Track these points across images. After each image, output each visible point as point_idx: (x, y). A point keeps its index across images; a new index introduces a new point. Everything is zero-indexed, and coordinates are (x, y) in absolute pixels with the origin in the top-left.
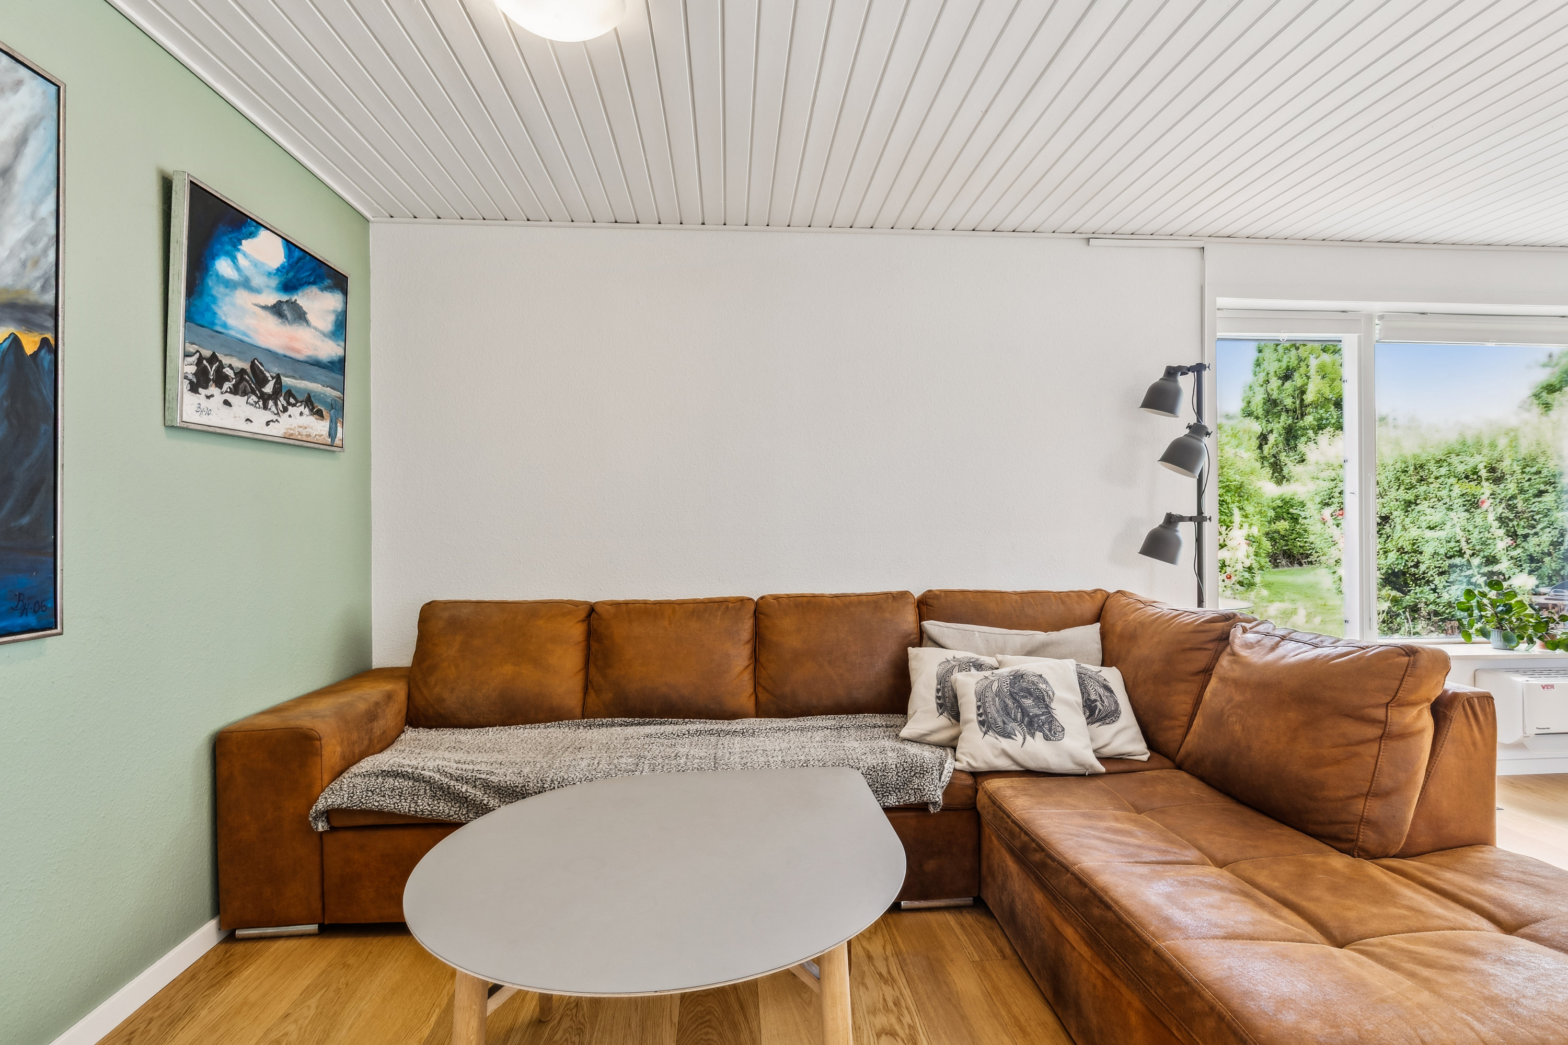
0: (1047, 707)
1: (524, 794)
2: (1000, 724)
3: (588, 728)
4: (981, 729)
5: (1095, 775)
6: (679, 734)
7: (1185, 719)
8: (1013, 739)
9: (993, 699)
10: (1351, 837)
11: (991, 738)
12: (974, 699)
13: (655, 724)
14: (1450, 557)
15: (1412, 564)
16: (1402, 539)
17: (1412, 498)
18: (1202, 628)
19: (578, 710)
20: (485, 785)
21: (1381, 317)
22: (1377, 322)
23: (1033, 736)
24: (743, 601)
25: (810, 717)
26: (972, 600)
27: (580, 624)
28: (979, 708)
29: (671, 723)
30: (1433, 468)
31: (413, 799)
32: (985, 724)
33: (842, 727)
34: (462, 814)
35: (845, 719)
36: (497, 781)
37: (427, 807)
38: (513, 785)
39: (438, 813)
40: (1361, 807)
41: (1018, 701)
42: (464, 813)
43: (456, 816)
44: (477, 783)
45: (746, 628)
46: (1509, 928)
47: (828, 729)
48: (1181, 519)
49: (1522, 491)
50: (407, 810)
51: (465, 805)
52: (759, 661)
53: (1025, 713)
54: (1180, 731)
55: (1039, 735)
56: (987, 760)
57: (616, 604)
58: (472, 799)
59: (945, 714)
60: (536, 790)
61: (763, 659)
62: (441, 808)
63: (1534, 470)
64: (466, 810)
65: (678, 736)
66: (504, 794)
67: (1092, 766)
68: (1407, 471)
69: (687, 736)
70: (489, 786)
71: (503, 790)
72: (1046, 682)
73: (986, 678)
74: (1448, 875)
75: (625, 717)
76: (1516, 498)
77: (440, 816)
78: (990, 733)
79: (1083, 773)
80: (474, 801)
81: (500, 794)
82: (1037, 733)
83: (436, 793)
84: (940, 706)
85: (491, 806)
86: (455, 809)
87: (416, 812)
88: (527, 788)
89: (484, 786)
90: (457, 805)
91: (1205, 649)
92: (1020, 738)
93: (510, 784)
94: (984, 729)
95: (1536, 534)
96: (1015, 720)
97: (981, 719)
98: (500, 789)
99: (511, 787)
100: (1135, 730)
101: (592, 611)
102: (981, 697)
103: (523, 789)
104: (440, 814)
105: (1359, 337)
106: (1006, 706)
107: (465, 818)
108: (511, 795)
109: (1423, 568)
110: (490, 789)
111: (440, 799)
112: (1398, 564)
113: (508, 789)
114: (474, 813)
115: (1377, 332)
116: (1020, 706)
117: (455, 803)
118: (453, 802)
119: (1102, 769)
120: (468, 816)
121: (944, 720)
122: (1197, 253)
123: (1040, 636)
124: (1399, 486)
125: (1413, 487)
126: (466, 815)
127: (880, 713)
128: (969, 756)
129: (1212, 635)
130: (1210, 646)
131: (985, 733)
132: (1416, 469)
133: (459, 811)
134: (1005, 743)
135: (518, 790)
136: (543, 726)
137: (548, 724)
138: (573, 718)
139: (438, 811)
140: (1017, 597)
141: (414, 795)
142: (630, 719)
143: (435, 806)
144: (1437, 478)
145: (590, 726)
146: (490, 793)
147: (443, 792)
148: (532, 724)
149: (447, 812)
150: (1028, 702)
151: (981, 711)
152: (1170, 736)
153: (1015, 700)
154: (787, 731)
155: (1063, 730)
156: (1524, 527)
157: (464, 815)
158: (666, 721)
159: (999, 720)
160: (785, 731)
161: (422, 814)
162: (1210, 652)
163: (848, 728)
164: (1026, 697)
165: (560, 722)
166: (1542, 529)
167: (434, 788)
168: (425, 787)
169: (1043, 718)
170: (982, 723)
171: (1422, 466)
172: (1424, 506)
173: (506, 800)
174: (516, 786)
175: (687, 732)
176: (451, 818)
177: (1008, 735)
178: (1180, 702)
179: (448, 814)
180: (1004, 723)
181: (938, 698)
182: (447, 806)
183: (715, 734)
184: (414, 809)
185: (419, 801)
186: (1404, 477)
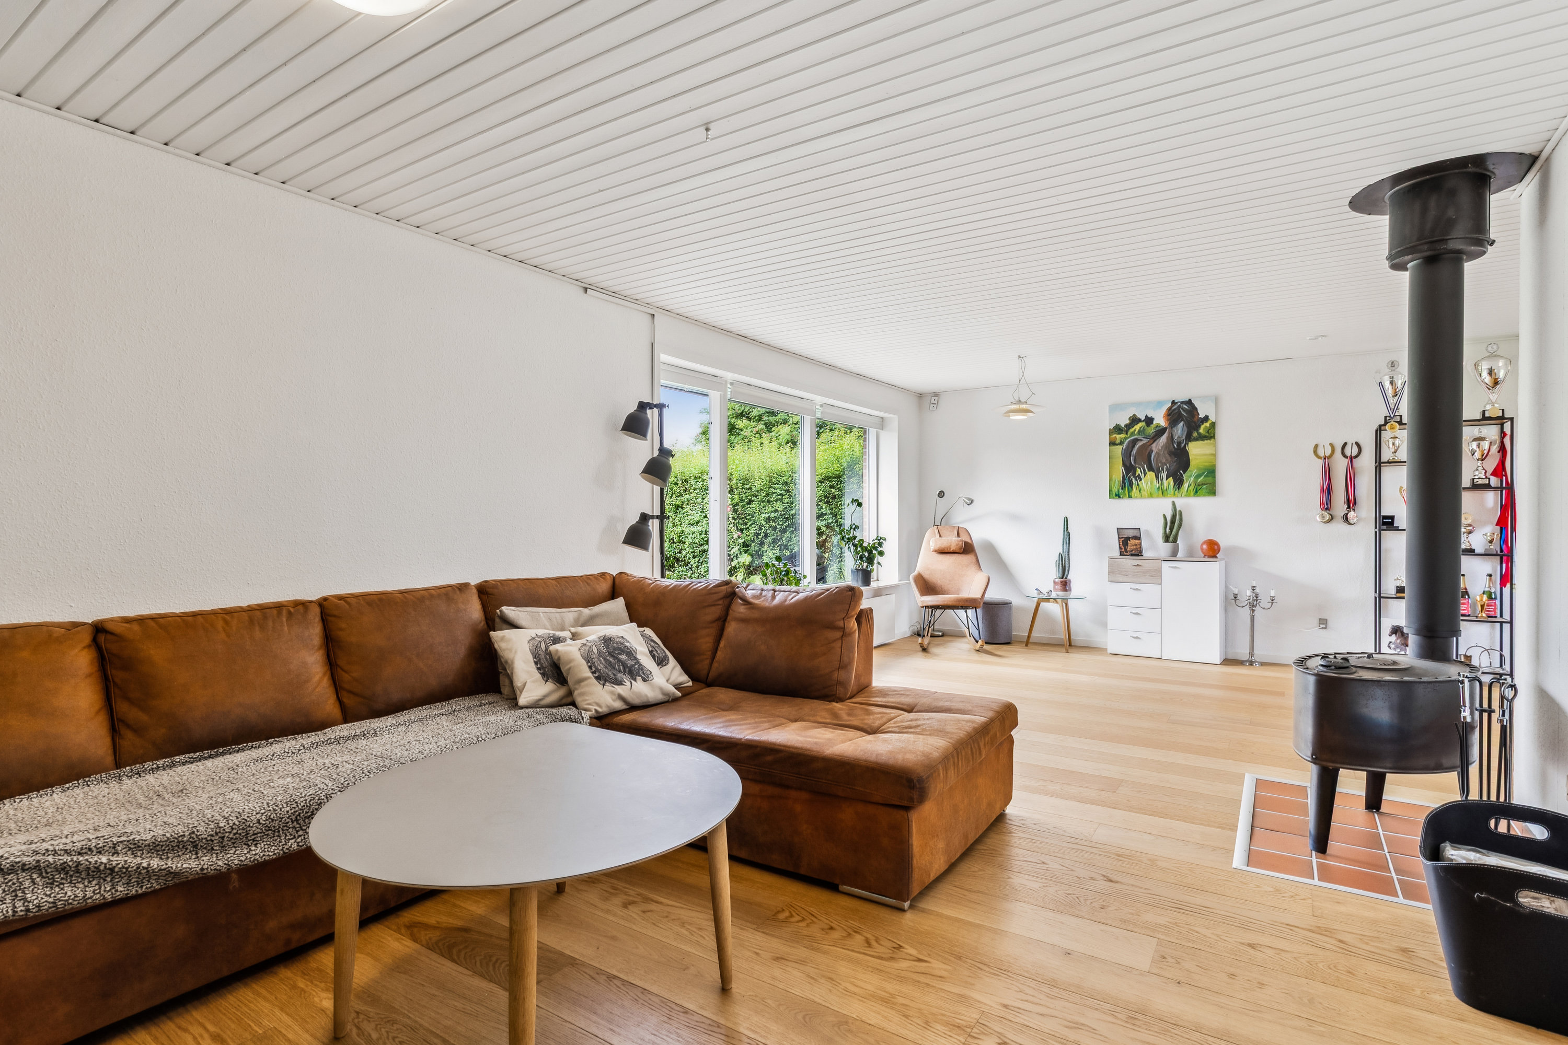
0: (636, 658)
1: (195, 842)
2: (612, 676)
3: (137, 776)
4: (599, 683)
5: (675, 700)
6: (294, 751)
7: (709, 653)
8: (624, 685)
9: (599, 659)
10: (833, 693)
11: (608, 687)
12: (584, 662)
13: (230, 753)
14: (701, 545)
15: (678, 551)
16: (673, 533)
17: (679, 503)
18: (713, 591)
19: (109, 760)
20: (132, 846)
21: (732, 384)
22: (729, 386)
23: (635, 680)
24: (303, 605)
25: (407, 711)
26: (525, 587)
27: (86, 650)
28: (590, 667)
29: (252, 747)
30: (693, 483)
31: (16, 896)
32: (602, 679)
33: (455, 711)
34: (105, 891)
35: (440, 706)
36: (150, 837)
37: (46, 899)
38: (176, 836)
39: (67, 900)
40: (836, 675)
41: (617, 658)
42: (108, 889)
43: (98, 896)
44: (119, 848)
45: (315, 632)
46: (910, 711)
47: (443, 715)
48: (653, 517)
49: (742, 500)
50: (10, 913)
51: (109, 879)
52: (337, 665)
53: (624, 665)
54: (707, 662)
55: (639, 678)
56: (609, 705)
57: (141, 620)
58: (123, 867)
59: (550, 680)
60: (211, 833)
61: (342, 662)
62: (69, 893)
63: (748, 486)
64: (110, 884)
65: (293, 753)
66: (164, 850)
67: (674, 694)
68: (677, 484)
69: (303, 751)
70: (139, 847)
71: (162, 846)
72: (628, 642)
73: (584, 644)
74: (874, 699)
75: (189, 753)
76: (738, 505)
77: (71, 904)
78: (607, 684)
79: (667, 699)
80: (127, 868)
81: (158, 851)
82: (638, 677)
83: (53, 878)
84: (543, 675)
85: (156, 866)
86: (92, 889)
87: (28, 910)
88: (198, 834)
89: (130, 848)
90: (94, 882)
91: (718, 605)
92: (628, 683)
93: (172, 836)
94: (602, 682)
95: (748, 528)
96: (620, 671)
97: (597, 675)
98: (158, 845)
99: (175, 838)
100: (678, 668)
101: (99, 630)
102: (588, 659)
103: (193, 836)
104: (70, 901)
105: (721, 394)
106: (610, 662)
107: (112, 894)
108: (176, 848)
109: (684, 553)
110: (142, 850)
111: (63, 884)
112: (670, 552)
113: (171, 842)
114: (123, 884)
115: (729, 393)
116: (619, 661)
117: (90, 882)
118: (86, 881)
119: (679, 694)
120: (117, 891)
121: (550, 686)
122: (649, 317)
123: (587, 612)
124: (672, 494)
125: (681, 495)
126: (113, 891)
127: (468, 696)
128: (594, 704)
129: (721, 595)
130: (720, 602)
131: (604, 685)
132: (682, 482)
133: (100, 888)
134: (619, 689)
135: (185, 839)
136: (60, 790)
137: (67, 785)
138: (106, 770)
139: (66, 898)
140: (554, 582)
141: (15, 891)
142: (198, 754)
143: (58, 894)
144: (694, 490)
145: (138, 774)
146: (143, 854)
147: (67, 873)
148: (38, 791)
149: (81, 895)
150: (623, 657)
151: (594, 669)
152: (702, 666)
153: (615, 658)
154: (408, 724)
155: (651, 673)
156: (741, 524)
157: (109, 891)
158: (245, 747)
159: (610, 673)
160: (406, 725)
161: (40, 910)
162: (720, 607)
163: (460, 710)
164: (620, 654)
165: (87, 779)
166: (751, 525)
167: (47, 873)
168: (31, 876)
169: (636, 666)
170: (598, 678)
171: (686, 481)
172: (687, 508)
173: (169, 855)
174: (181, 836)
175: (302, 748)
176: (89, 901)
177: (620, 683)
178: (705, 642)
179: (84, 897)
180: (615, 675)
181: (538, 669)
182: (78, 888)
183: (334, 742)
184: (23, 908)
185: (29, 896)
186: (675, 488)
